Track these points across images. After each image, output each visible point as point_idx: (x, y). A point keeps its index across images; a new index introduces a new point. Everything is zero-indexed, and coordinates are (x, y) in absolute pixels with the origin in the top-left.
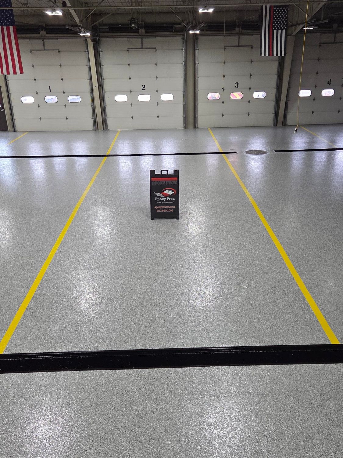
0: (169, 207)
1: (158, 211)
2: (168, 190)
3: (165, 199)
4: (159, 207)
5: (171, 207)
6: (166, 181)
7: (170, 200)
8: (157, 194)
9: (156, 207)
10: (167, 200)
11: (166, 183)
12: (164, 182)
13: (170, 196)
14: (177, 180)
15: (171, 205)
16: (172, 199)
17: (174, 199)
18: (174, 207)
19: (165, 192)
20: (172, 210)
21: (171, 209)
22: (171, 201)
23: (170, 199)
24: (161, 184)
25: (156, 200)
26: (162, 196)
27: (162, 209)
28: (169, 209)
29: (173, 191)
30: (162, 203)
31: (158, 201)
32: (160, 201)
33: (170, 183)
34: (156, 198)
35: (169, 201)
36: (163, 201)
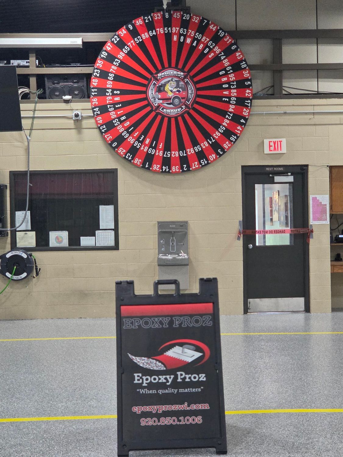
0: (184, 407)
1: (144, 422)
2: (181, 345)
3: (170, 378)
4: (148, 409)
5: (194, 407)
6: (172, 316)
7: (187, 380)
8: (142, 361)
9: (137, 409)
10: (179, 380)
11: (171, 323)
12: (166, 320)
13: (189, 368)
14: (211, 311)
15: (192, 399)
16: (195, 378)
17: (203, 377)
18: (206, 407)
19: (170, 353)
20: (199, 420)
21: (195, 413)
22: (192, 384)
23: (187, 376)
24: (157, 326)
25: (136, 382)
26: (159, 366)
27: (158, 416)
28: (185, 413)
29: (198, 349)
30: (160, 392)
31: (144, 385)
32: (151, 386)
33: (187, 323)
34: (136, 375)
35: (184, 384)
36: (163, 386)
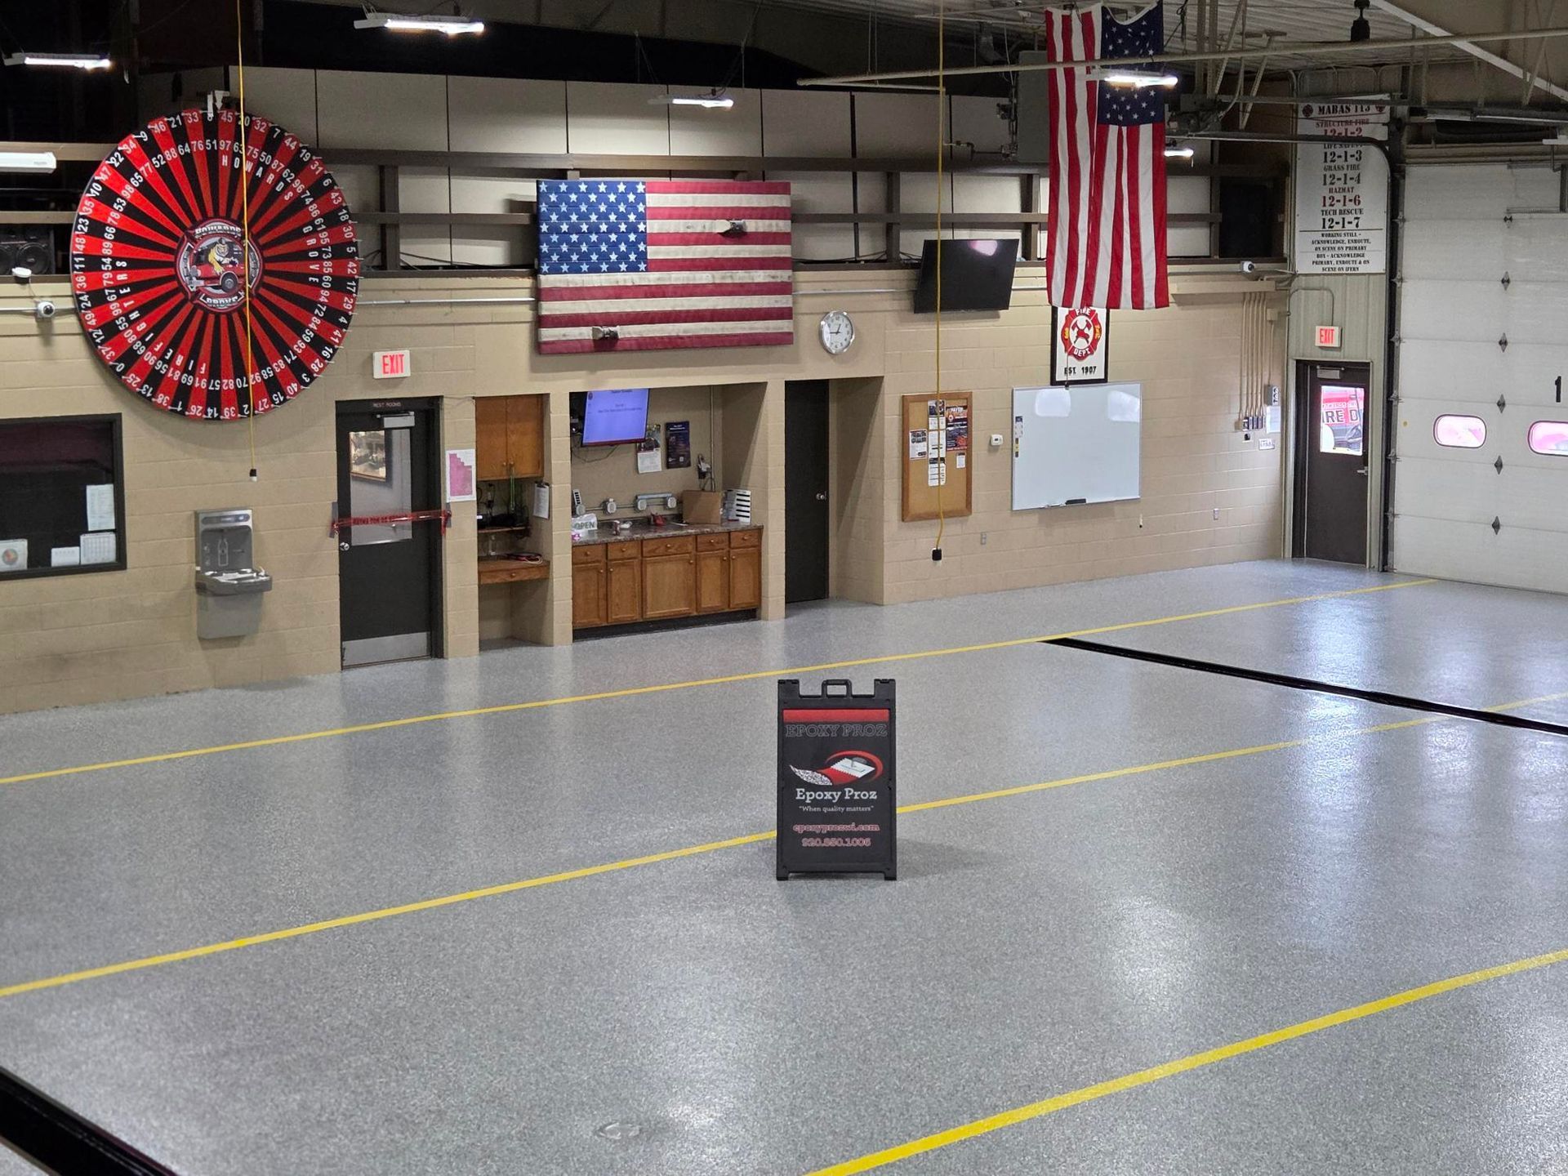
0: (852, 827)
1: (806, 842)
2: (851, 757)
3: (837, 795)
4: (810, 828)
5: (863, 828)
6: (841, 723)
7: (856, 797)
8: (806, 775)
9: (798, 828)
10: (847, 797)
11: (840, 730)
12: (835, 728)
13: (857, 783)
14: (887, 719)
15: (860, 819)
16: (865, 795)
17: (873, 795)
18: (876, 828)
19: (837, 766)
20: (866, 842)
21: (864, 835)
22: (861, 803)
23: (856, 793)
24: (824, 735)
25: (798, 798)
26: (825, 781)
27: (822, 836)
28: (851, 835)
29: (869, 763)
30: (825, 810)
31: (808, 801)
32: (815, 803)
33: (860, 732)
34: (798, 790)
35: (852, 802)
36: (829, 803)
